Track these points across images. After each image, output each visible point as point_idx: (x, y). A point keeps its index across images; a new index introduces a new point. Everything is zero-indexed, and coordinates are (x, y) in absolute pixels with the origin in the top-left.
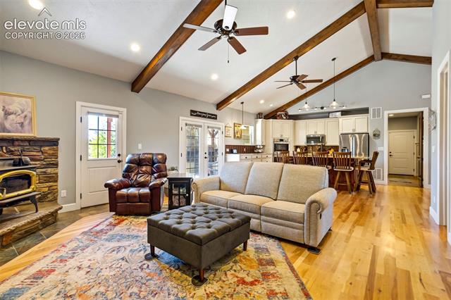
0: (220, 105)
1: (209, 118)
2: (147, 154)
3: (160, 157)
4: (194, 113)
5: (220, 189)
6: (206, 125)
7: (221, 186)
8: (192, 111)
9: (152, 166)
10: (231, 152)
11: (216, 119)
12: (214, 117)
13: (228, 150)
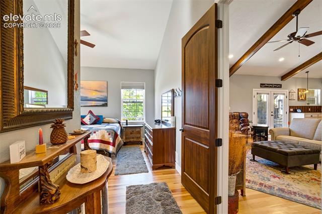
0: (283, 78)
1: (275, 87)
2: (236, 113)
3: (244, 114)
4: (263, 86)
5: (290, 135)
6: (272, 93)
7: (290, 133)
8: (261, 84)
9: (240, 119)
10: (295, 111)
11: (281, 87)
12: (280, 86)
13: (292, 110)
